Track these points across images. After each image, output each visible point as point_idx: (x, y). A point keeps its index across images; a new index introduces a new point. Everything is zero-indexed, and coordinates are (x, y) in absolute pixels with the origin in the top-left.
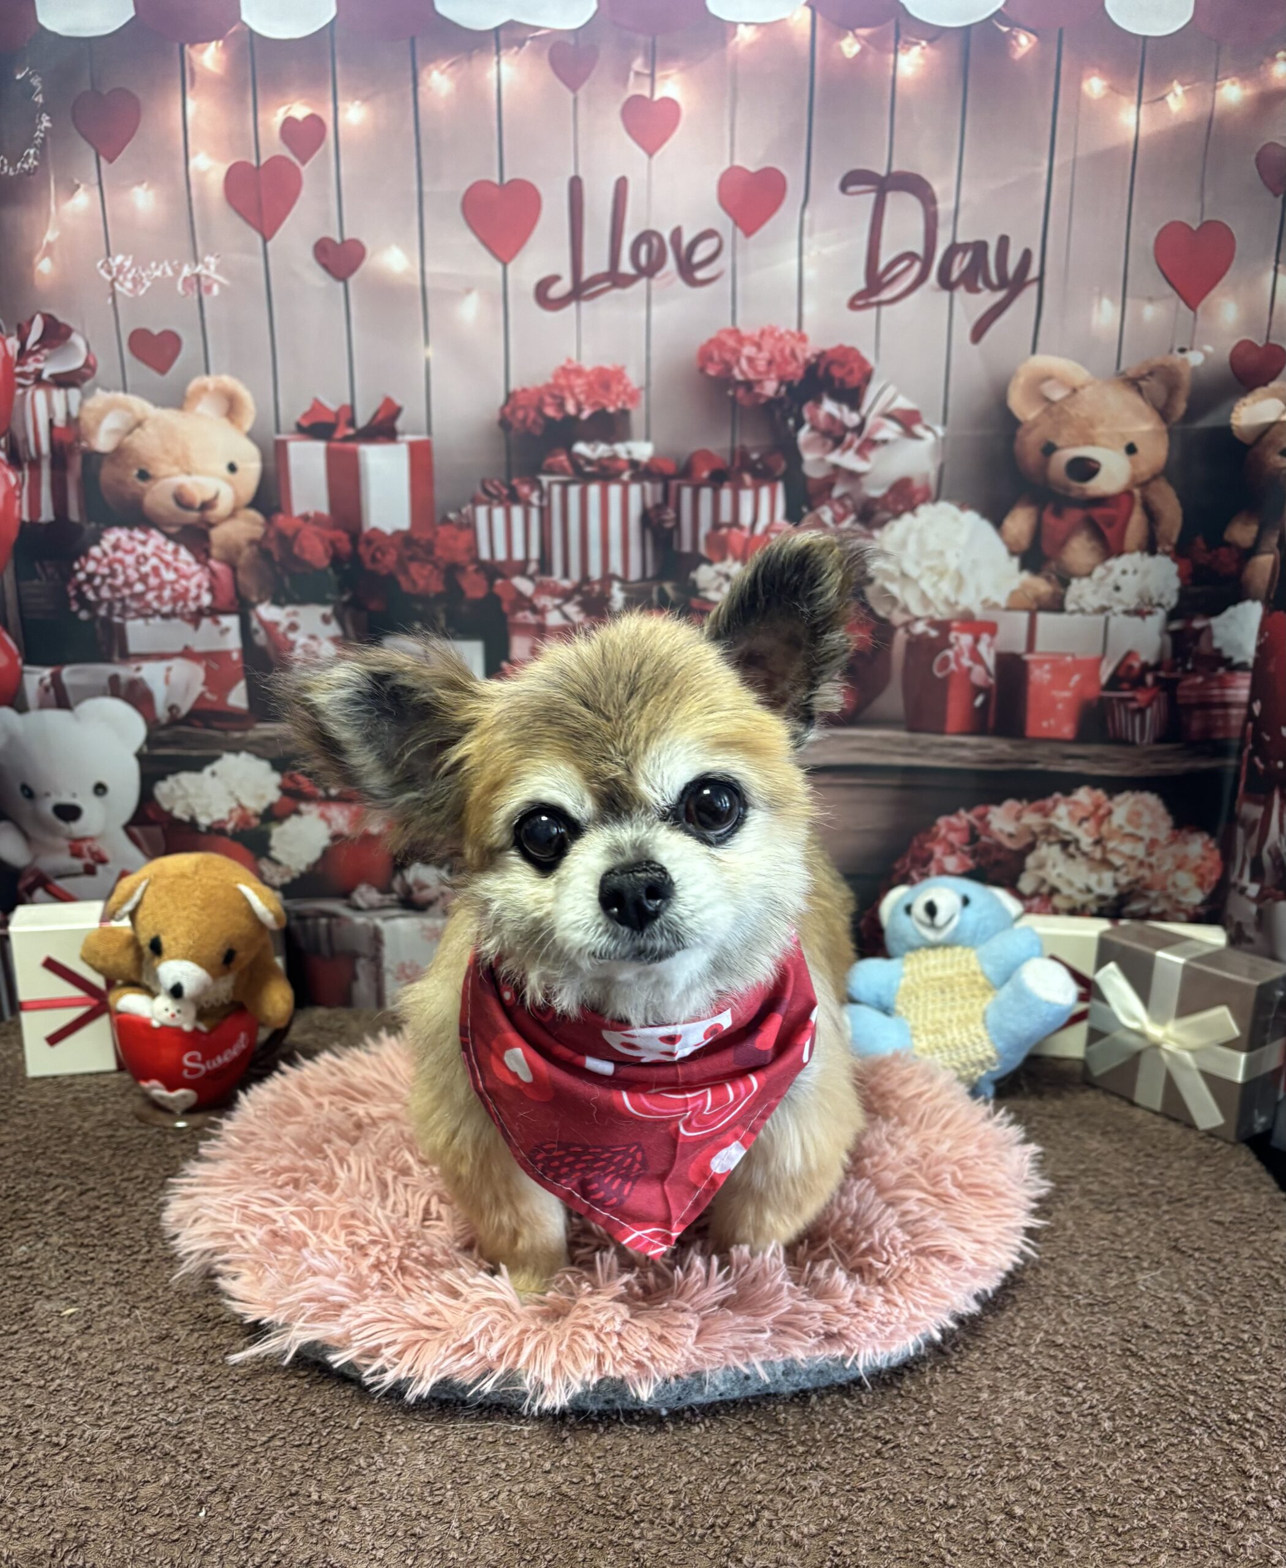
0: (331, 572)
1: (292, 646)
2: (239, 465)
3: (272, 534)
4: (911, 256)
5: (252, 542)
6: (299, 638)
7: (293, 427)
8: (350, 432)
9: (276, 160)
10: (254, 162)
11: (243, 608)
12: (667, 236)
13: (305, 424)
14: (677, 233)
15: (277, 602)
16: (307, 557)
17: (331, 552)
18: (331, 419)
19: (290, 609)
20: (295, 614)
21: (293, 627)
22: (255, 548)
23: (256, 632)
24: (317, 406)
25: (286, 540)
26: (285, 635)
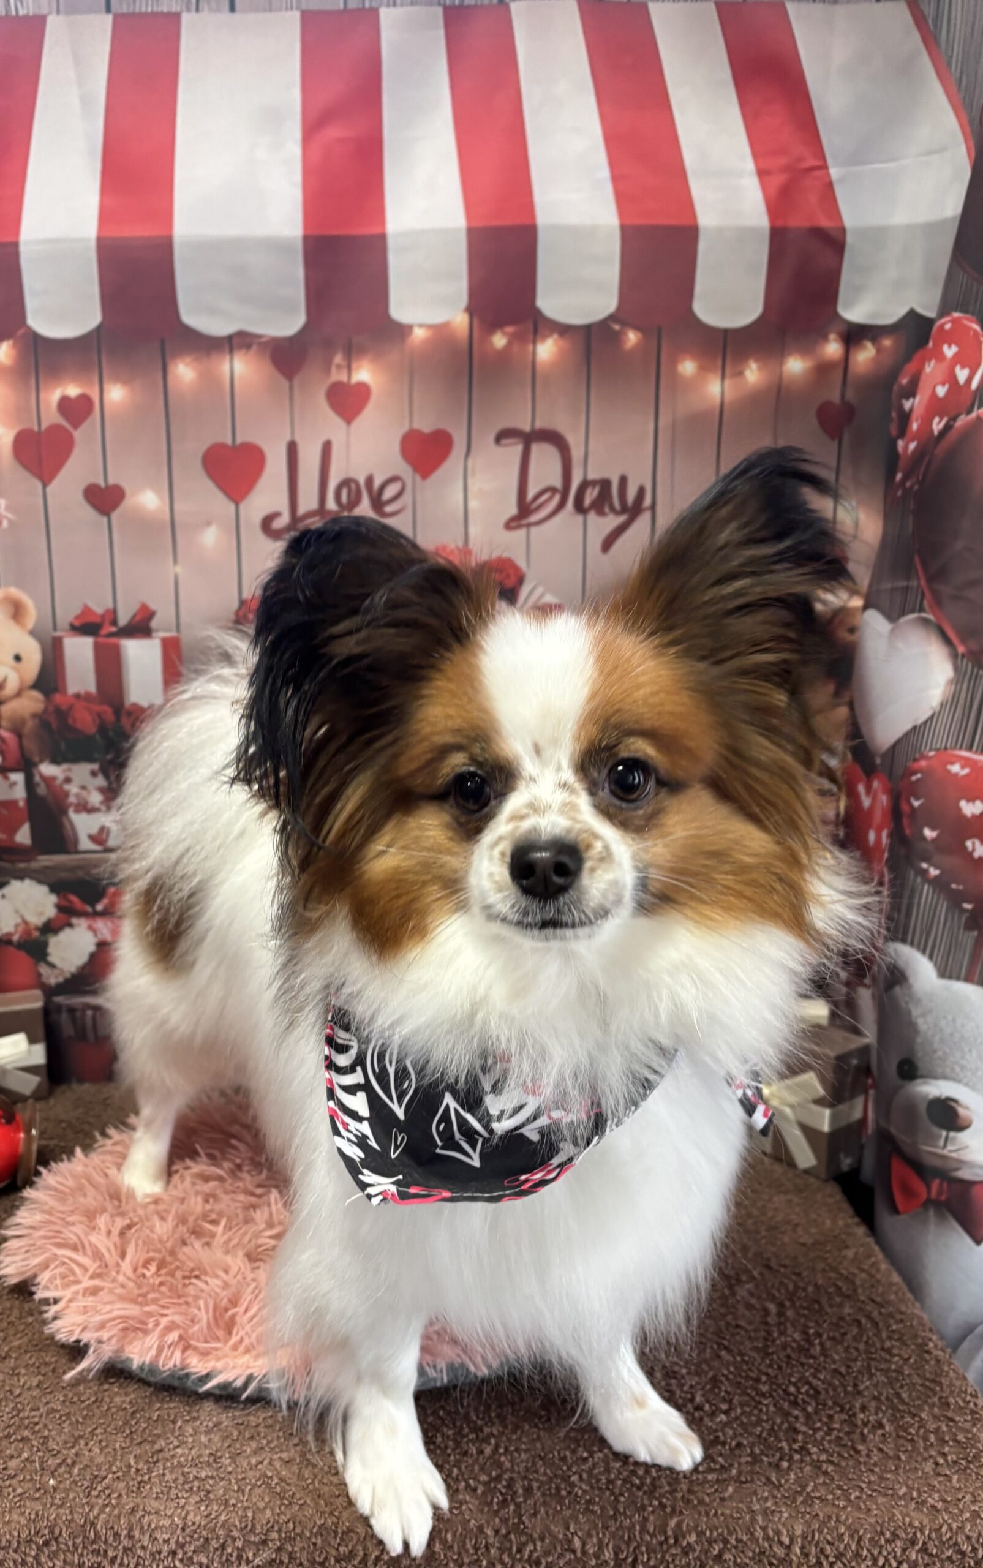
0: (98, 737)
1: (67, 794)
2: (23, 655)
3: (51, 709)
4: (552, 490)
5: (34, 716)
6: (73, 789)
7: (67, 626)
8: (113, 629)
9: (55, 428)
10: (36, 428)
11: (27, 766)
12: (362, 481)
13: (77, 624)
14: (370, 480)
15: (56, 761)
16: (79, 726)
17: (98, 721)
18: (98, 620)
19: (65, 766)
20: (69, 770)
21: (68, 780)
22: (37, 721)
23: (38, 785)
24: (87, 610)
25: (62, 714)
26: (61, 786)
